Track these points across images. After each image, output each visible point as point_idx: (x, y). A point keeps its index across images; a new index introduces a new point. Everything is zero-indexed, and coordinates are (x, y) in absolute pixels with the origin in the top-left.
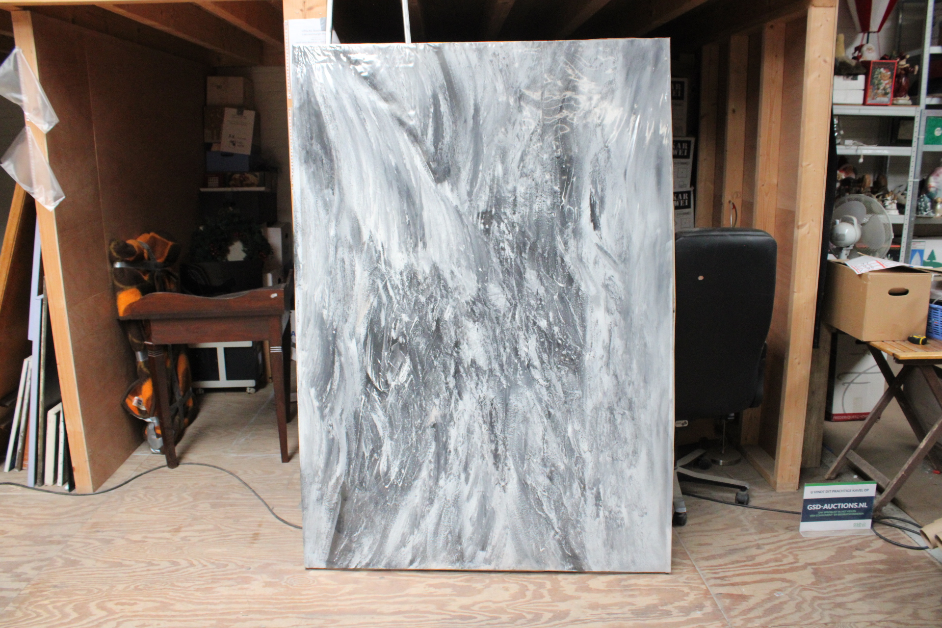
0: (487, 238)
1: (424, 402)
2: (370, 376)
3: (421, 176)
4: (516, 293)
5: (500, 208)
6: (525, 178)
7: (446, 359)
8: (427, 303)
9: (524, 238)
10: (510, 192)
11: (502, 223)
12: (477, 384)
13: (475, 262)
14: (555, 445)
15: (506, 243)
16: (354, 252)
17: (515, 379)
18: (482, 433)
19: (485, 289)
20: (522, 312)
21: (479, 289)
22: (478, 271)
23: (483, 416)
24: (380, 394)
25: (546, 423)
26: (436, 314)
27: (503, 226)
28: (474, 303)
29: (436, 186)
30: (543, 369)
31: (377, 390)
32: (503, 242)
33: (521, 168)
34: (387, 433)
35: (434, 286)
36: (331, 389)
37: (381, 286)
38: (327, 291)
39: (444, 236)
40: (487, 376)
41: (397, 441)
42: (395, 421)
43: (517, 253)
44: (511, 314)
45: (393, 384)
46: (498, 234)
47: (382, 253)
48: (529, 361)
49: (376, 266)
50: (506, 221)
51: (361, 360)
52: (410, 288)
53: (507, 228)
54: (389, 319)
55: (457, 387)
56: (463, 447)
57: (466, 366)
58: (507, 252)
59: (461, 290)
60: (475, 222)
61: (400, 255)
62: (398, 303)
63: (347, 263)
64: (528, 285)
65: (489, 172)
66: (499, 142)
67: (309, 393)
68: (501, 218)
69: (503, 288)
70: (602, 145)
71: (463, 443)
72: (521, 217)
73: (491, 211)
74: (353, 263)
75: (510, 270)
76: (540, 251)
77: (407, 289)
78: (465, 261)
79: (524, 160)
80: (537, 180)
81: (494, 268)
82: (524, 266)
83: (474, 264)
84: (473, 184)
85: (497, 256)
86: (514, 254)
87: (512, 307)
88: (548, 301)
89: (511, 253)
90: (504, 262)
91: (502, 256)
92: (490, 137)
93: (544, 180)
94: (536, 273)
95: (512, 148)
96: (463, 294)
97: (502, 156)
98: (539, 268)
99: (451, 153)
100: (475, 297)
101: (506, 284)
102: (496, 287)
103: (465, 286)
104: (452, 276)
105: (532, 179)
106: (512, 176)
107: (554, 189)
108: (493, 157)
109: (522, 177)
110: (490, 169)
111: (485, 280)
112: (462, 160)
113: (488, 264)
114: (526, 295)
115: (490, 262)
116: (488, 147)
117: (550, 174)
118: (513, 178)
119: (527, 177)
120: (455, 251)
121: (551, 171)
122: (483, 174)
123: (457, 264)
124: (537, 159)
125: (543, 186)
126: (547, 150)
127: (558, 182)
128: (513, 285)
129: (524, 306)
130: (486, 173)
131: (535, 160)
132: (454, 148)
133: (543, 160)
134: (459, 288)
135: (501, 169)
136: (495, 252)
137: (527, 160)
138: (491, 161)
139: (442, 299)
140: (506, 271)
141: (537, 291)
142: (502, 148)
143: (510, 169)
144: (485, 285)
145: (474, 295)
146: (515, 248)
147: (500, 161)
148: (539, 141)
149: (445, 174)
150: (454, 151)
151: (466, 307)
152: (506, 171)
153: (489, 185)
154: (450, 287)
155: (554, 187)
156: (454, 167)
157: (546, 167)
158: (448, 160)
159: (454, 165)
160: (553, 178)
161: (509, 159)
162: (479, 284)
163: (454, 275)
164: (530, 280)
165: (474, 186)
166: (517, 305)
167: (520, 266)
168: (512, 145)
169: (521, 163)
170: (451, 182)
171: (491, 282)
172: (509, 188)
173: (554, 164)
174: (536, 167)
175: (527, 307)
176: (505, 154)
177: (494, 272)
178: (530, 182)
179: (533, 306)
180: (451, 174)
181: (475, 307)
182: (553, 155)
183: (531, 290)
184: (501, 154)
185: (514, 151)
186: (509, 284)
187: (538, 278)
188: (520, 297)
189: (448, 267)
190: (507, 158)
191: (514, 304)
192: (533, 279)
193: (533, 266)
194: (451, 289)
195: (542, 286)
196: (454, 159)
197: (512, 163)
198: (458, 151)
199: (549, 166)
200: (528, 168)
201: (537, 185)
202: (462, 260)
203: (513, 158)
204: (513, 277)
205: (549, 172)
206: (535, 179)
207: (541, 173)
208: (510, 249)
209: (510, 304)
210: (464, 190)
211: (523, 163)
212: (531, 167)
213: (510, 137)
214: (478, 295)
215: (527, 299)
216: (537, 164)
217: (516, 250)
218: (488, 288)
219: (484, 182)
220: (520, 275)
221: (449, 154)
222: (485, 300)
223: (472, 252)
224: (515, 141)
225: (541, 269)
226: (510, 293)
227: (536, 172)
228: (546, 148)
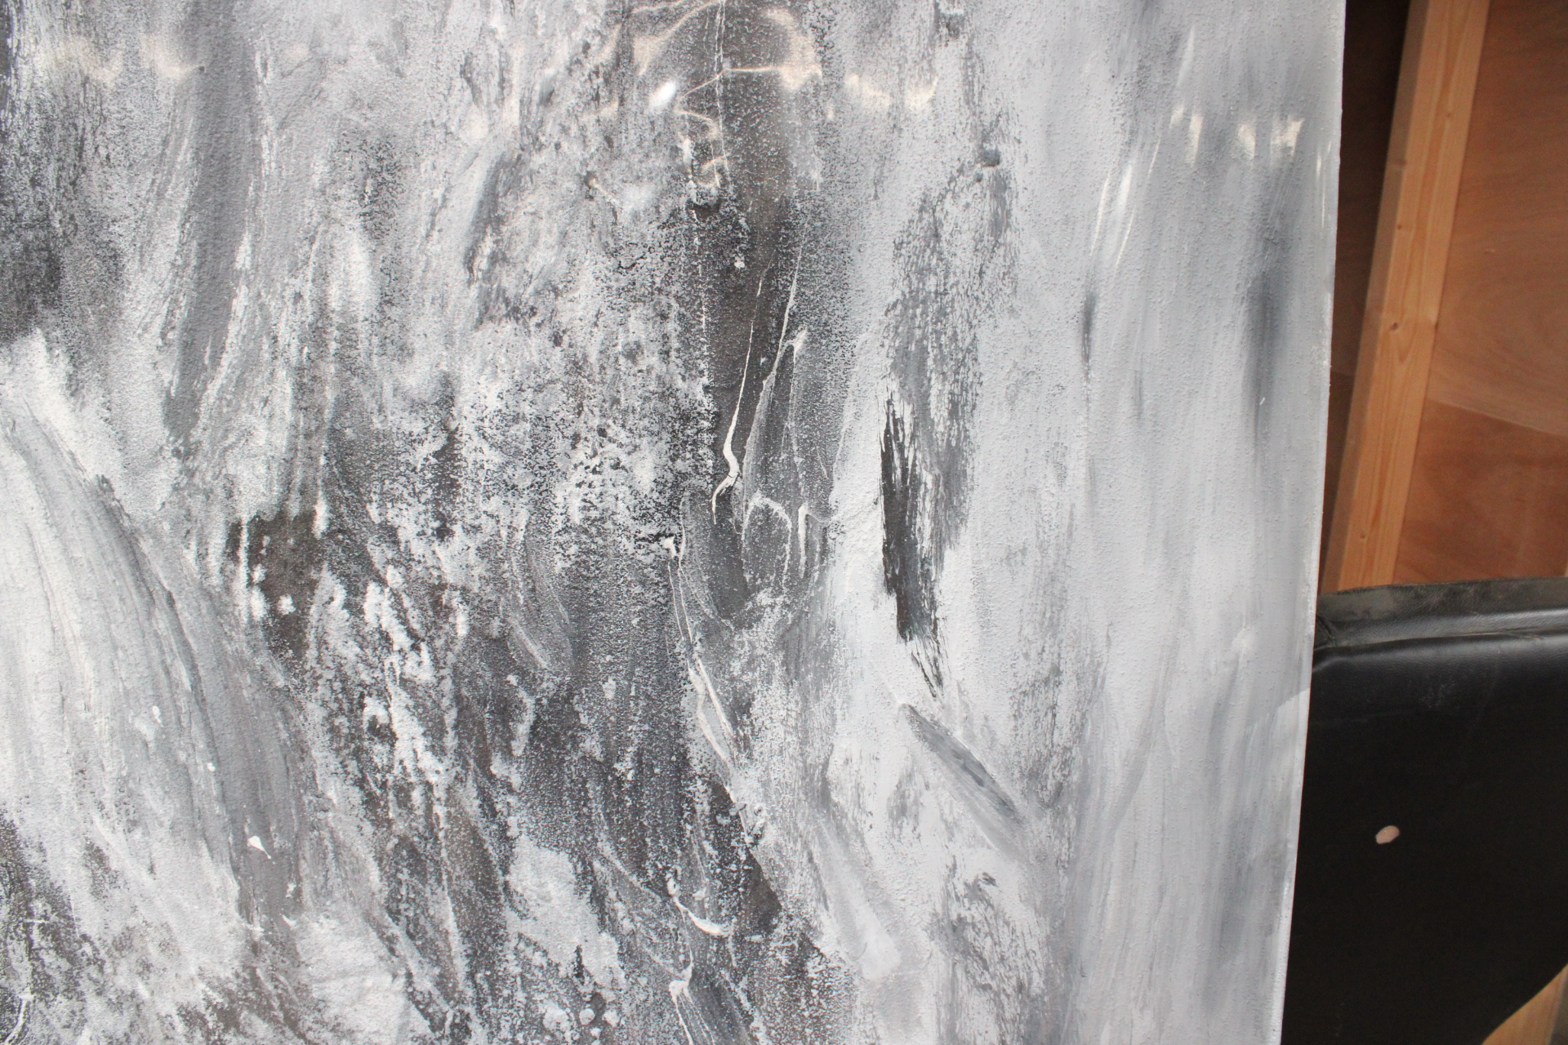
0: (289, 668)
4: (461, 966)
5: (362, 501)
6: (509, 326)
9: (499, 675)
10: (416, 406)
11: (373, 588)
13: (223, 798)
15: (400, 699)
19: (286, 946)
21: (255, 948)
22: (244, 850)
27: (376, 604)
28: (229, 1018)
32: (383, 695)
33: (482, 263)
39: (35, 656)
43: (460, 753)
46: (351, 651)
50: (393, 576)
53: (404, 622)
58: (403, 749)
59: (154, 951)
60: (216, 580)
64: (528, 928)
65: (296, 284)
66: (355, 102)
68: (365, 560)
69: (390, 942)
70: (964, 148)
72: (482, 552)
73: (308, 517)
75: (425, 848)
76: (592, 745)
78: (166, 792)
79: (500, 221)
80: (580, 338)
81: (332, 832)
82: (504, 827)
83: (218, 810)
84: (201, 357)
85: (349, 769)
86: (447, 762)
87: (443, 1037)
88: (638, 1006)
89: (429, 754)
90: (390, 804)
91: (376, 769)
92: (299, 69)
93: (621, 340)
94: (570, 866)
95: (433, 145)
96: (164, 970)
97: (369, 189)
98: (589, 838)
99: (59, 160)
100: (233, 987)
101: (402, 918)
102: (349, 935)
103: (175, 931)
104: (94, 877)
105: (547, 331)
106: (428, 309)
107: (678, 394)
108: (318, 194)
109: (491, 318)
110: (296, 264)
111: (283, 897)
112: (131, 209)
113: (298, 813)
114: (519, 979)
115: (310, 802)
116: (287, 130)
117: (655, 309)
118: (435, 326)
119: (517, 319)
120: (106, 737)
121: (660, 290)
122: (259, 295)
123: (122, 812)
124: (583, 215)
125: (616, 377)
126: (641, 162)
127: (702, 357)
128: (445, 926)
129: (505, 1033)
130: (274, 292)
131: (571, 217)
132: (80, 131)
133: (615, 224)
134: (136, 942)
135: (363, 267)
136: (338, 750)
137: (523, 217)
138: (307, 220)
139: (41, 1000)
140: (404, 853)
141: (579, 956)
142: (369, 139)
143: (418, 272)
144: (287, 926)
145: (229, 973)
146: (449, 729)
147: (357, 223)
148: (593, 109)
149: (29, 290)
150: (80, 150)
151: (184, 1039)
152: (393, 282)
153: (294, 361)
154: (85, 938)
155: (680, 383)
156: (80, 247)
157: (633, 265)
158: (41, 203)
159: (81, 234)
160: (674, 334)
161: (413, 212)
162: (250, 920)
163: (107, 870)
164: (540, 902)
165: (205, 368)
166: (467, 1027)
167: (480, 825)
168: (434, 126)
169: (485, 233)
170: (66, 340)
171: (321, 909)
172: (414, 384)
173: (683, 250)
174: (571, 263)
175: (525, 1038)
176: (389, 178)
177: (337, 854)
178: (535, 353)
179: (557, 1034)
180: (63, 288)
181: (234, 1039)
182: (679, 195)
183: (545, 953)
184: (365, 178)
185: (442, 163)
186: (422, 921)
187: (580, 892)
188: (486, 986)
189: (73, 828)
190: (403, 201)
191: (453, 1025)
192: (553, 894)
193: (552, 829)
194: (92, 943)
195: (604, 934)
196: (81, 198)
197: (428, 236)
198: (103, 152)
199: (649, 260)
200: (528, 266)
201: (580, 368)
202: (146, 791)
203: (440, 202)
204: (445, 883)
205: (653, 294)
206: (564, 332)
207: (600, 302)
208: (424, 734)
209: (432, 1020)
210: (144, 387)
211: (498, 234)
212: (542, 263)
213: (419, 76)
214: (248, 977)
215: (520, 996)
216: (579, 242)
217: (456, 741)
218: (302, 938)
219: (266, 347)
220: (483, 876)
221: (51, 168)
222: (291, 1002)
223: (201, 746)
224: (452, 101)
225: (599, 844)
226: (426, 966)
227: (576, 295)
228: (634, 146)
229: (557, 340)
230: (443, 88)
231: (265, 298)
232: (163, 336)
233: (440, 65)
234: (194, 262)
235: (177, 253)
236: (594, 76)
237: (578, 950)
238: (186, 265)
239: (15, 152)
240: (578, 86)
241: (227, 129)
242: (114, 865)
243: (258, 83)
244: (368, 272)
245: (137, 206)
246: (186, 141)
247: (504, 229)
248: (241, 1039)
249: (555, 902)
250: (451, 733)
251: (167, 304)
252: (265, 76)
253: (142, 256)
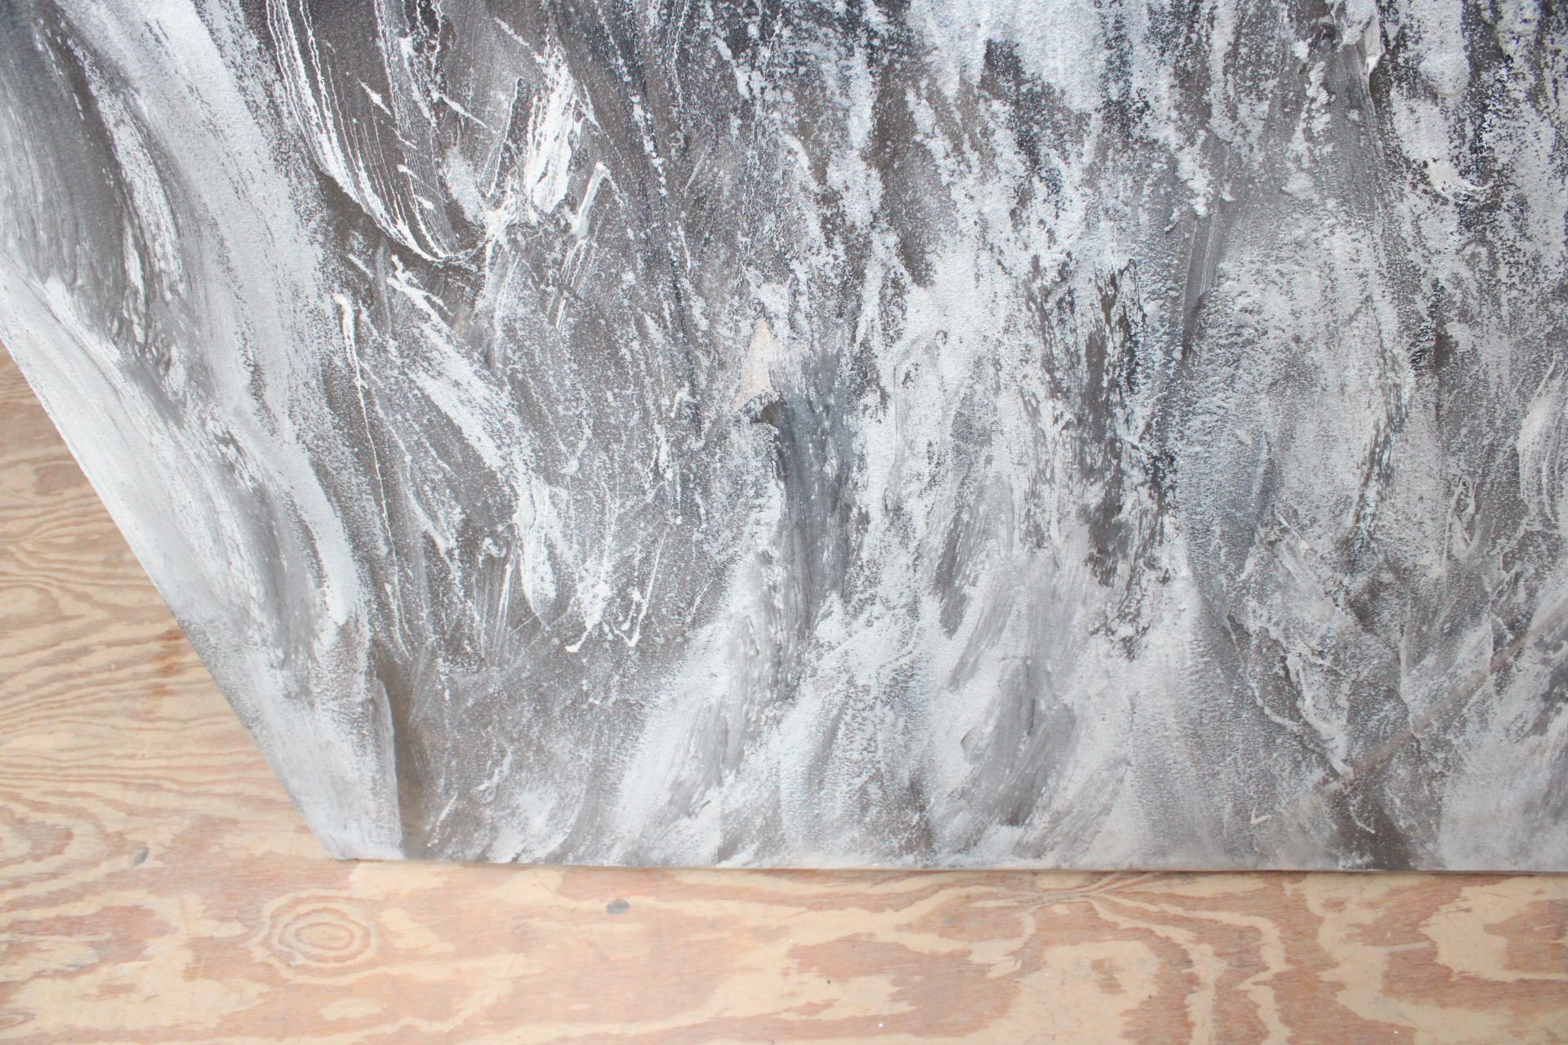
1: (697, 306)
2: (349, 190)
7: (813, 48)
12: (1023, 196)
14: (1427, 486)
17: (1270, 164)
18: (1040, 437)
23: (1049, 364)
24: (433, 277)
25: (1406, 394)
30: (1479, 99)
31: (411, 260)
34: (522, 454)
36: (151, 277)
40: (1089, 146)
41: (579, 483)
42: (552, 402)
45: (495, 224)
48: (1395, 46)
51: (261, 99)
55: (893, 218)
56: (929, 498)
57: (951, 89)
67: (46, 306)
71: (933, 481)
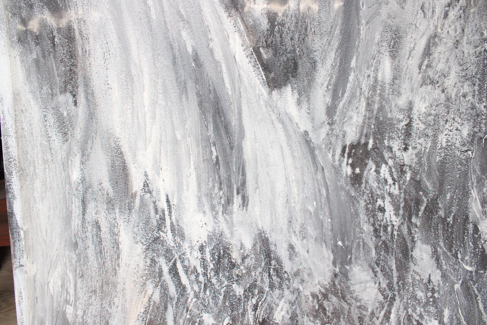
0: (356, 190)
3: (243, 74)
4: (395, 280)
5: (383, 139)
6: (430, 87)
8: (246, 297)
9: (417, 192)
10: (401, 110)
11: (384, 165)
13: (332, 230)
15: (388, 199)
16: (117, 210)
19: (345, 275)
20: (402, 310)
21: (336, 275)
22: (336, 246)
26: (261, 313)
27: (384, 170)
28: (325, 296)
29: (270, 93)
32: (383, 198)
33: (424, 67)
35: (260, 270)
37: (166, 269)
38: (71, 276)
39: (280, 186)
43: (403, 216)
44: (383, 313)
46: (375, 185)
47: (167, 213)
49: (156, 235)
50: (390, 162)
52: (217, 273)
53: (392, 176)
54: (181, 321)
58: (387, 214)
59: (306, 276)
60: (337, 163)
61: (199, 217)
62: (197, 296)
63: (105, 229)
64: (416, 268)
65: (368, 72)
66: (389, 16)
68: (382, 157)
69: (375, 273)
72: (417, 155)
73: (366, 144)
74: (116, 230)
75: (389, 244)
76: (441, 213)
77: (213, 273)
78: (315, 228)
79: (430, 54)
80: (449, 91)
81: (363, 240)
82: (413, 238)
83: (330, 233)
84: (338, 94)
85: (370, 221)
86: (400, 218)
87: (387, 301)
88: (445, 292)
89: (394, 216)
90: (381, 231)
91: (378, 220)
92: (373, 6)
93: (462, 92)
94: (431, 249)
95: (411, 31)
96: (308, 282)
97: (392, 44)
98: (437, 241)
99: (299, 32)
100: (328, 287)
101: (380, 266)
102: (364, 271)
103: (313, 270)
104: (290, 254)
105: (441, 88)
106: (407, 81)
107: (477, 108)
108: (377, 45)
109: (425, 84)
110: (369, 66)
111: (346, 260)
112: (320, 48)
113: (354, 234)
114: (411, 284)
115: (358, 231)
116: (369, 25)
117: (472, 82)
118: (408, 86)
119: (432, 85)
120: (299, 211)
121: (474, 77)
122: (357, 75)
123: (301, 234)
124: (454, 53)
125: (460, 103)
126: (472, 37)
127: (484, 97)
128: (392, 268)
129: (405, 300)
130: (362, 75)
131: (450, 54)
132: (306, 23)
133: (463, 56)
134: (301, 274)
135: (389, 67)
136: (368, 215)
137: (437, 54)
138: (373, 53)
139: (271, 290)
140: (383, 246)
141: (430, 277)
142: (393, 28)
143: (405, 70)
144: (346, 269)
145: (327, 283)
146: (401, 208)
147: (388, 54)
148: (459, 20)
149: (288, 72)
150: (306, 29)
151: (311, 302)
152: (397, 73)
153: (366, 96)
154: (286, 272)
155: (477, 105)
156: (304, 59)
157: (467, 69)
158: (293, 45)
159: (305, 55)
160: (477, 90)
161: (405, 51)
162: (335, 267)
163: (294, 252)
164: (420, 260)
165: (339, 98)
166: (394, 298)
167: (407, 237)
168: (412, 25)
169: (426, 58)
170: (298, 88)
171: (357, 263)
172: (401, 104)
173: (482, 64)
174: (449, 68)
175: (411, 302)
176: (398, 40)
177: (364, 246)
178: (436, 95)
179: (420, 300)
180: (298, 72)
181: (326, 303)
182: (482, 47)
183: (420, 276)
184: (391, 40)
185: (414, 36)
186: (386, 266)
187: (432, 257)
188: (401, 286)
189: (286, 239)
190: (401, 48)
191: (391, 298)
192: (425, 258)
193: (427, 238)
194: (287, 274)
195: (438, 270)
196: (305, 44)
197: (408, 58)
198: (313, 30)
199: (472, 67)
200: (437, 68)
201: (449, 100)
202: (309, 228)
203: (412, 48)
204: (394, 255)
205: (472, 78)
206: (446, 89)
207: (456, 80)
208: (394, 210)
209: (384, 297)
210: (320, 103)
211: (429, 59)
212: (441, 68)
213: (408, 9)
214: (332, 284)
215: (411, 289)
216: (452, 61)
217: (403, 212)
218: (350, 272)
219: (358, 91)
220: (405, 253)
221: (297, 35)
222: (344, 291)
223: (327, 214)
224: (418, 17)
225: (440, 243)
226: (385, 280)
227: (450, 78)
228: (470, 32)
229: (443, 91)
230: (415, 13)
231: (359, 76)
232: (327, 87)
233: (415, 6)
234: (338, 65)
235: (333, 62)
236: (460, 10)
237: (430, 275)
238: (336, 65)
239: (286, 30)
240: (455, 13)
241: (351, 24)
242: (297, 250)
243: (361, 10)
244: (390, 69)
245: (322, 47)
246: (338, 27)
247: (431, 57)
248: (328, 302)
249: (425, 260)
250: (402, 209)
251: (329, 77)
252: (363, 8)
253: (323, 62)
